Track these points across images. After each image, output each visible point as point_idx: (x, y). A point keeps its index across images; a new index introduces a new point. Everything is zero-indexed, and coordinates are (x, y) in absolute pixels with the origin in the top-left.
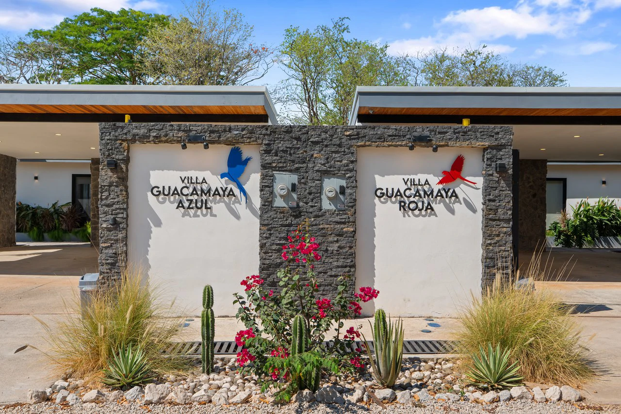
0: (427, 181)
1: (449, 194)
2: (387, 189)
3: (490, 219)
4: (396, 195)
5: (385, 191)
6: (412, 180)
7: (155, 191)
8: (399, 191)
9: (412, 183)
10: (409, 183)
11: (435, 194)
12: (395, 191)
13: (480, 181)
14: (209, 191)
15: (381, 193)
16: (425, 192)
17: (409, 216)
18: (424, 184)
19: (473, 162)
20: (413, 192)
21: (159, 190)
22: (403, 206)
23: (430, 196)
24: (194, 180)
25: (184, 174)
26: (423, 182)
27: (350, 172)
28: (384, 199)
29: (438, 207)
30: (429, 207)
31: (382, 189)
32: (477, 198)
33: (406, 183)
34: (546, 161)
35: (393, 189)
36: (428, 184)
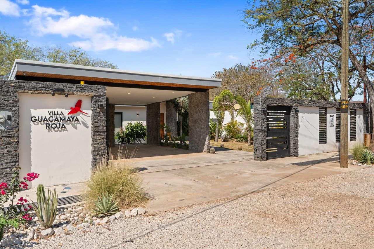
0: (62, 112)
1: (74, 119)
2: (38, 117)
3: (96, 132)
4: (44, 120)
5: (37, 118)
6: (54, 112)
8: (45, 118)
9: (54, 114)
10: (51, 114)
11: (66, 119)
12: (43, 118)
13: (90, 113)
15: (35, 119)
16: (61, 119)
17: (52, 132)
18: (60, 114)
19: (86, 103)
20: (54, 118)
22: (48, 126)
23: (64, 121)
26: (59, 113)
27: (15, 107)
28: (37, 122)
29: (69, 126)
30: (63, 126)
31: (35, 117)
32: (89, 121)
33: (50, 114)
34: (114, 104)
35: (42, 117)
36: (63, 114)
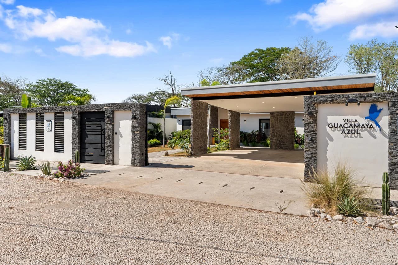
7: (330, 126)
14: (359, 125)
21: (333, 125)
24: (351, 120)
25: (345, 117)
